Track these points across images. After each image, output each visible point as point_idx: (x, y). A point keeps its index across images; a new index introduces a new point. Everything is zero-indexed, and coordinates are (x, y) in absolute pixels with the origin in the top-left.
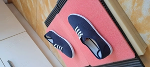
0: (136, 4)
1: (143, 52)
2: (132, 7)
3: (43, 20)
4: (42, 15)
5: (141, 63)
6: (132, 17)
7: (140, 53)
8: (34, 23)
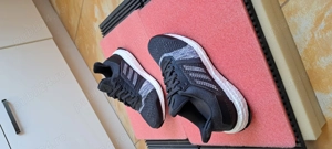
0: (323, 24)
1: (316, 134)
2: (312, 31)
3: (96, 20)
4: (96, 8)
6: (306, 51)
7: (309, 133)
8: (74, 22)
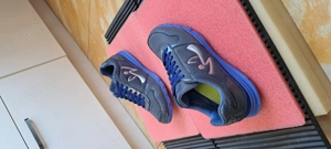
3: (102, 31)
5: (321, 133)
